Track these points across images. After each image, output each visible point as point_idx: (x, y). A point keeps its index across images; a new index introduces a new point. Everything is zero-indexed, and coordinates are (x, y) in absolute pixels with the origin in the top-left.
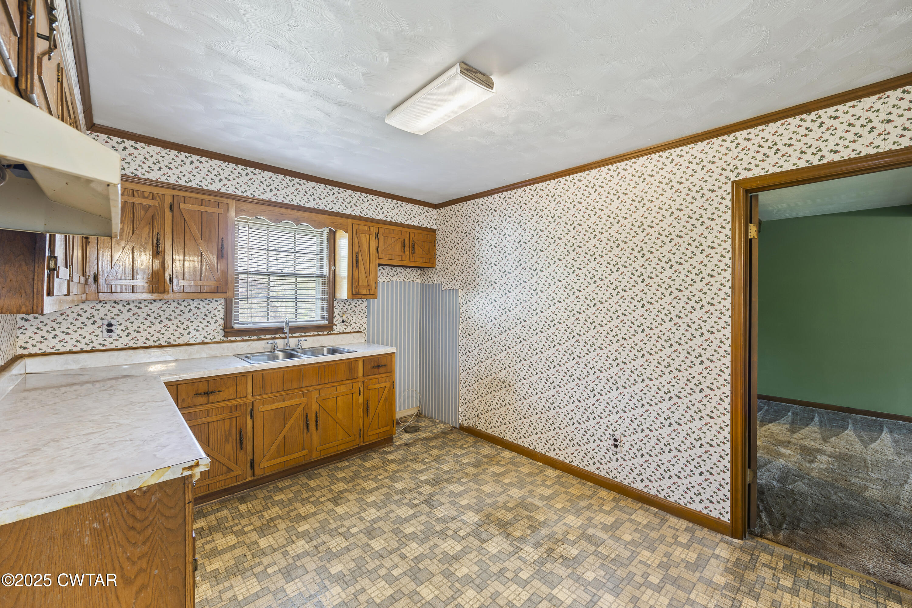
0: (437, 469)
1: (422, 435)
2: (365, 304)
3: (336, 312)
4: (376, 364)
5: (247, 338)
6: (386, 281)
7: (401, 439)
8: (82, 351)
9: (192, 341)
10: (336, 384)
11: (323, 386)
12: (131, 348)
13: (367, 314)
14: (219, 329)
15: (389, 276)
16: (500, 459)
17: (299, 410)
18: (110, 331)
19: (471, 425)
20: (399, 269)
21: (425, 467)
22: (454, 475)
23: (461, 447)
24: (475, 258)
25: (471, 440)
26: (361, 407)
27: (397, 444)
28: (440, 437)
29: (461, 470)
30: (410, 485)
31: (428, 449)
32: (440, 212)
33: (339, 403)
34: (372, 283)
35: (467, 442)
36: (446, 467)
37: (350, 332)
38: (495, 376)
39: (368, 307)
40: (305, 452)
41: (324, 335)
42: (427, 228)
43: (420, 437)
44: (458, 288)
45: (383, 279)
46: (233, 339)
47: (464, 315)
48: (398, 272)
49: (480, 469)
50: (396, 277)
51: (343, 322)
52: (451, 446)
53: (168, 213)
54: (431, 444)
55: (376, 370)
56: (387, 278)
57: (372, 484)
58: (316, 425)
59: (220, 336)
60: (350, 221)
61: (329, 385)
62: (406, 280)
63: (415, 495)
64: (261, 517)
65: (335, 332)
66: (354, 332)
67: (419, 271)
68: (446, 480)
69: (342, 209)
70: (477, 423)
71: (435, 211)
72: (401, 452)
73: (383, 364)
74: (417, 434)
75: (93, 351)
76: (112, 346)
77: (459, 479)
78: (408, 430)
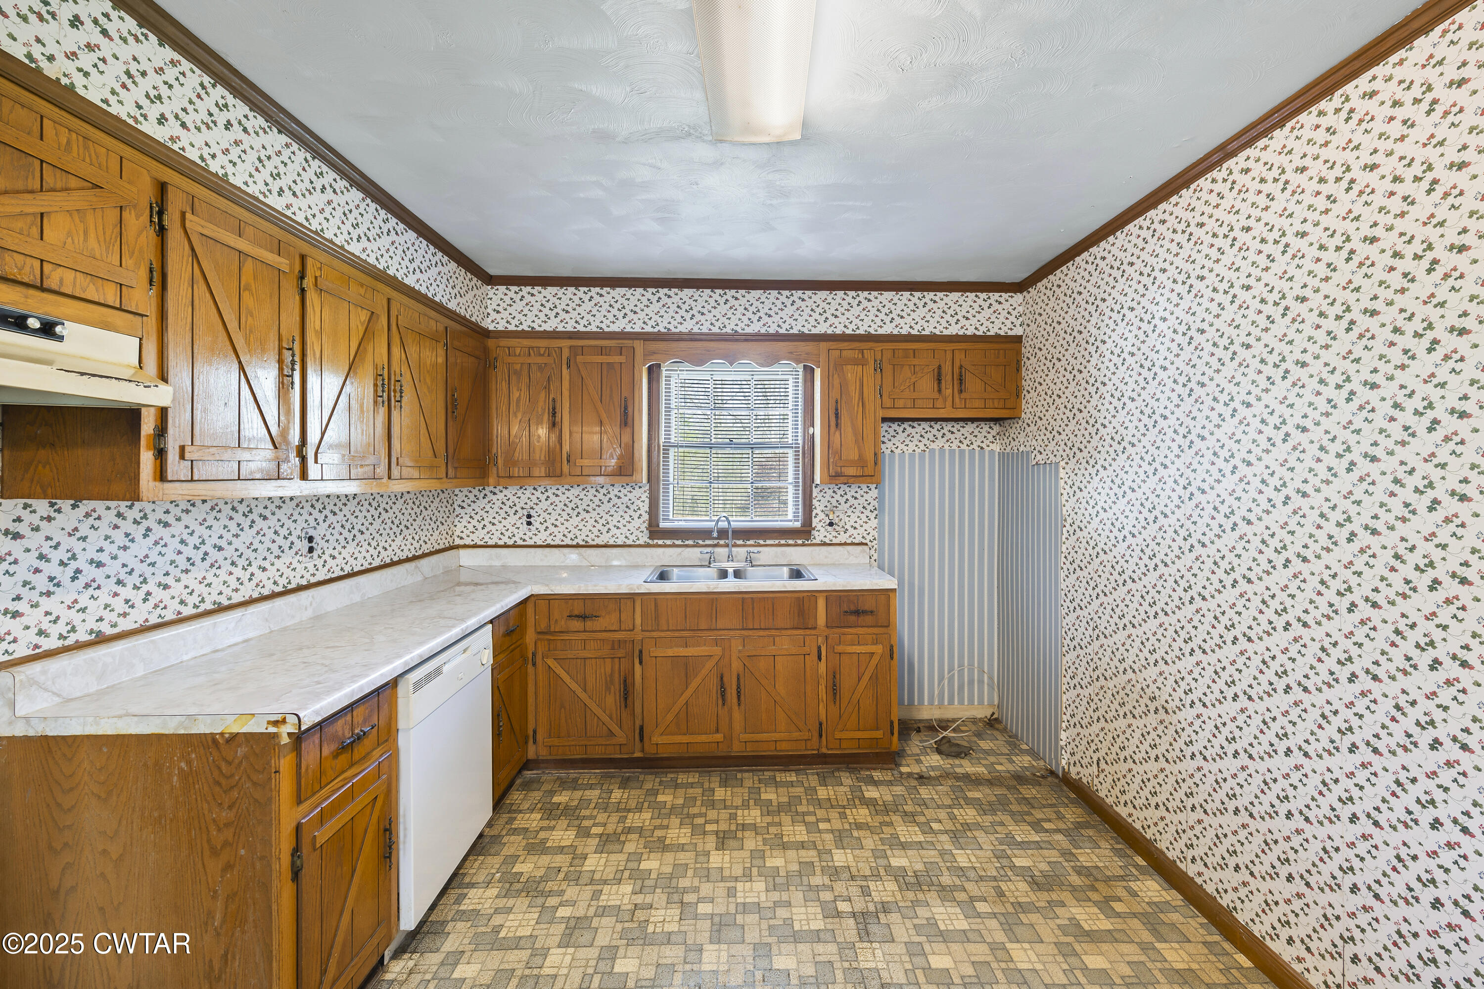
0: (942, 853)
1: (966, 767)
2: (874, 493)
3: (818, 507)
4: (853, 608)
5: (679, 542)
6: (918, 451)
7: (919, 762)
8: (506, 546)
9: (611, 542)
10: (773, 632)
11: (750, 633)
12: (549, 546)
13: (879, 511)
14: (644, 527)
15: (925, 441)
16: (1121, 892)
17: (710, 664)
18: (529, 523)
19: (1085, 780)
20: (948, 426)
21: (921, 838)
22: (969, 886)
23: (1036, 826)
24: (1089, 387)
25: (1072, 814)
26: (823, 683)
27: (904, 769)
28: (1001, 785)
29: (995, 879)
30: (860, 865)
31: (960, 800)
32: (1028, 296)
33: (779, 666)
34: (870, 457)
35: (1060, 817)
36: (962, 859)
37: (845, 544)
38: (1132, 676)
39: (880, 499)
40: (719, 737)
41: (796, 545)
42: (997, 336)
43: (958, 770)
44: (1059, 459)
45: (912, 447)
46: (660, 542)
47: (1069, 521)
48: (945, 431)
49: (1045, 896)
50: (940, 442)
51: (831, 524)
52: (1012, 814)
53: (565, 372)
54: (970, 795)
55: (853, 618)
56: (921, 445)
57: (800, 833)
58: (739, 697)
59: (644, 538)
60: (824, 345)
61: (762, 633)
62: (963, 447)
63: (854, 891)
64: (623, 819)
65: (817, 541)
66: (853, 544)
67: (997, 428)
68: (943, 888)
69: (809, 326)
70: (1096, 781)
71: (1019, 297)
72: (899, 790)
73: (867, 607)
74: (957, 762)
75: (514, 546)
76: (531, 542)
77: (972, 899)
78: (944, 748)
